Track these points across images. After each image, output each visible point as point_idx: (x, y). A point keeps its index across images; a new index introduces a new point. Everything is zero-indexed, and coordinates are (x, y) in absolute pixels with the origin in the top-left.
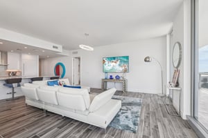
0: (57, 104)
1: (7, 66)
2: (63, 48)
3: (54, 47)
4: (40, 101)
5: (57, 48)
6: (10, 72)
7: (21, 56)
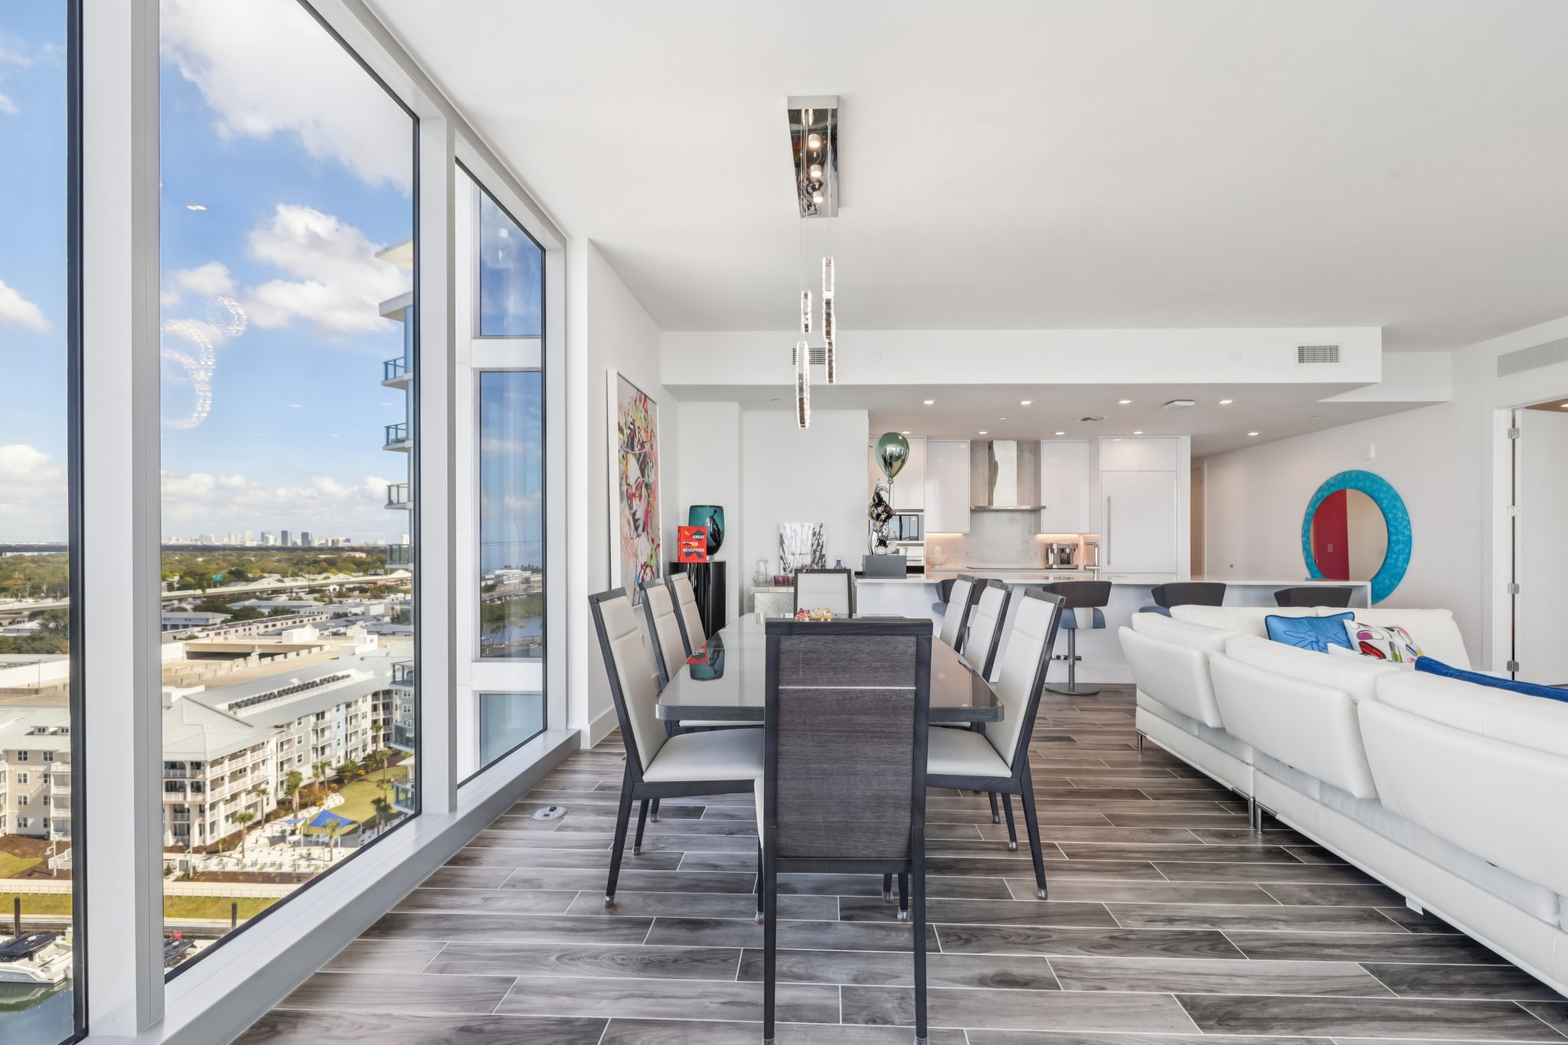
0: (1358, 789)
1: (1037, 511)
2: (1391, 340)
3: (1305, 354)
4: (1222, 735)
5: (1329, 354)
6: (1048, 548)
7: (1094, 458)
